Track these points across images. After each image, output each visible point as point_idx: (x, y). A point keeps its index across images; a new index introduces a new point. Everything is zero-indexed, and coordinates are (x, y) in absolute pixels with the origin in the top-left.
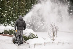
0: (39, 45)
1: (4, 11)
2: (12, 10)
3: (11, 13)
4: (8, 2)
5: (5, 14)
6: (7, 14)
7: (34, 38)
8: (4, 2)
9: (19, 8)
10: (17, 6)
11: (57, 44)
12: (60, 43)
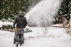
0: (33, 37)
1: (2, 9)
2: (10, 8)
3: (9, 10)
4: (6, 0)
7: (29, 32)
8: (2, 0)
9: (16, 6)
10: (13, 4)
11: (49, 37)
12: (52, 36)
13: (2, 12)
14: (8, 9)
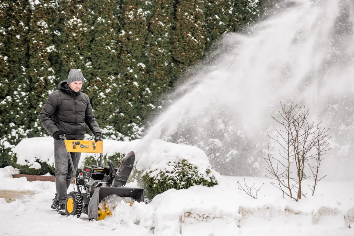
1: (103, 76)
2: (141, 69)
3: (135, 83)
4: (123, 32)
5: (108, 91)
6: (114, 89)
8: (102, 32)
9: (174, 61)
10: (161, 51)
13: (103, 91)
14: (132, 79)
